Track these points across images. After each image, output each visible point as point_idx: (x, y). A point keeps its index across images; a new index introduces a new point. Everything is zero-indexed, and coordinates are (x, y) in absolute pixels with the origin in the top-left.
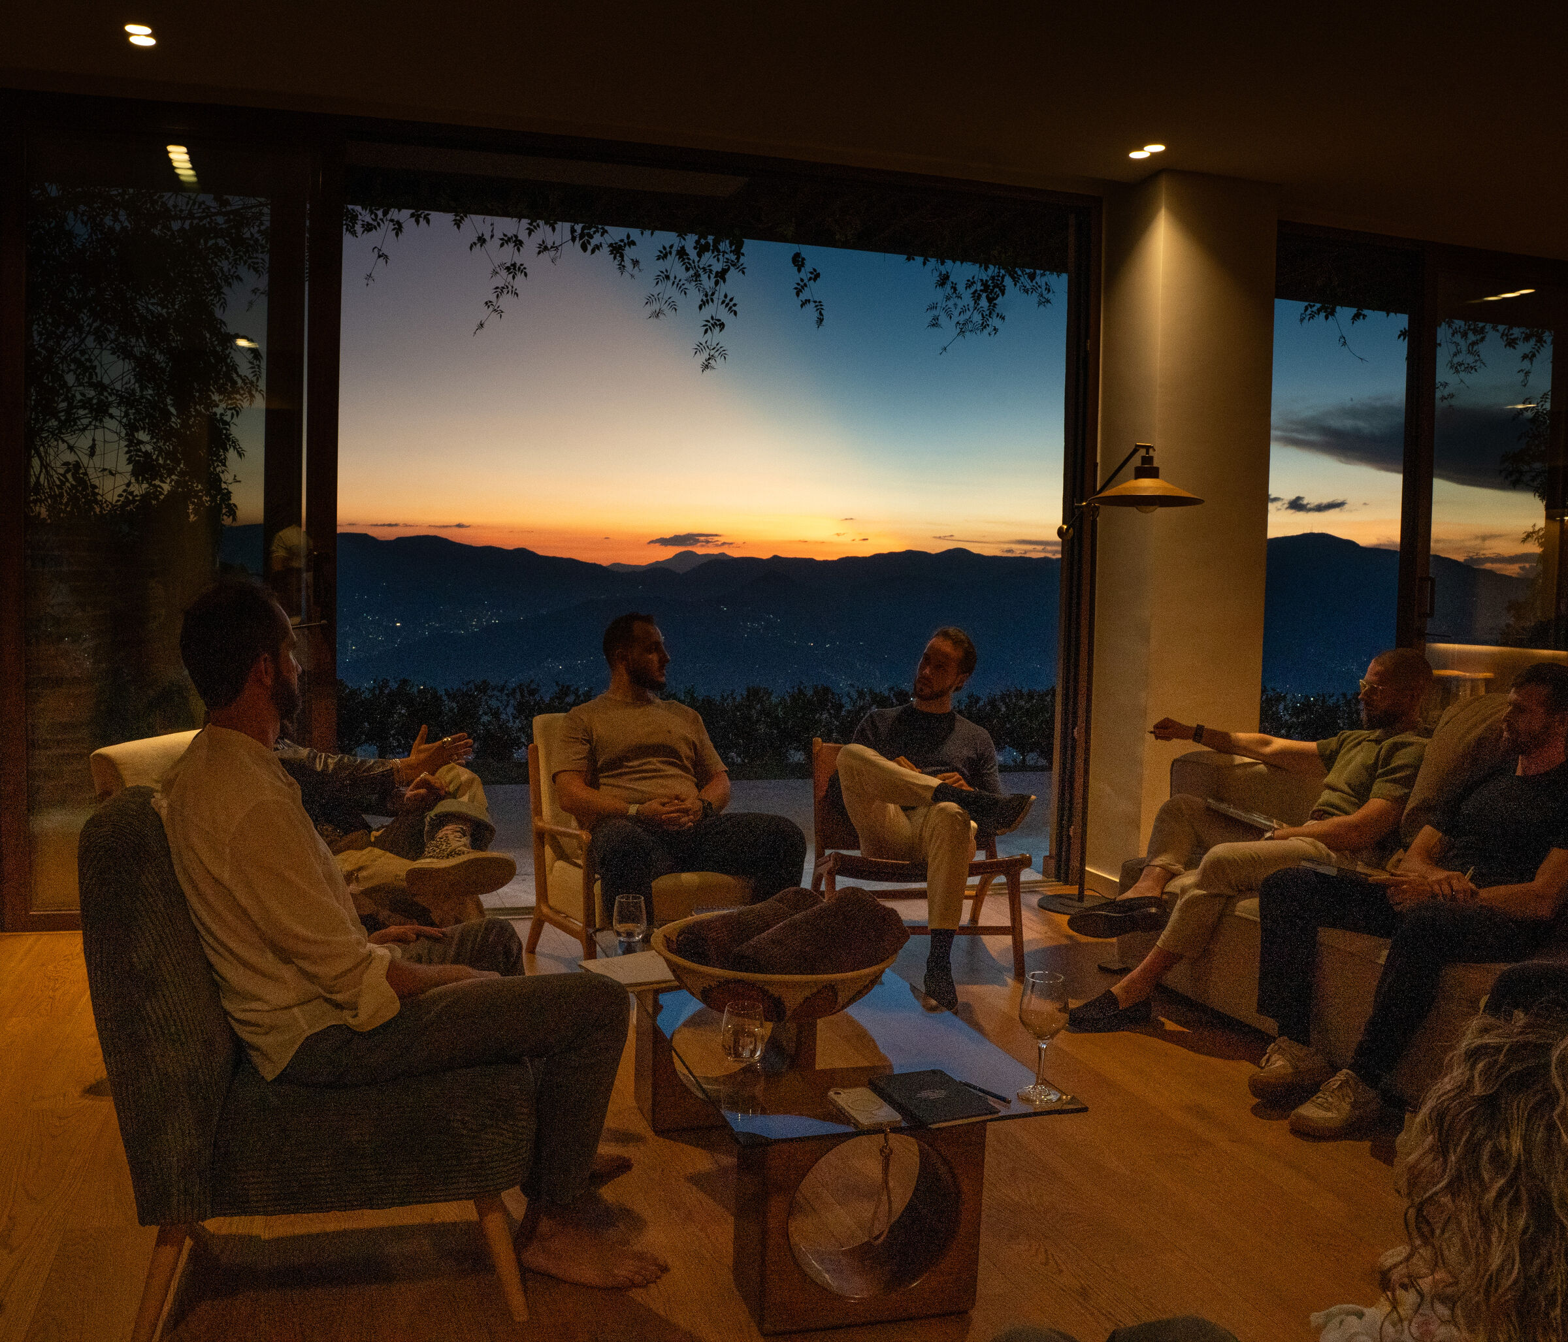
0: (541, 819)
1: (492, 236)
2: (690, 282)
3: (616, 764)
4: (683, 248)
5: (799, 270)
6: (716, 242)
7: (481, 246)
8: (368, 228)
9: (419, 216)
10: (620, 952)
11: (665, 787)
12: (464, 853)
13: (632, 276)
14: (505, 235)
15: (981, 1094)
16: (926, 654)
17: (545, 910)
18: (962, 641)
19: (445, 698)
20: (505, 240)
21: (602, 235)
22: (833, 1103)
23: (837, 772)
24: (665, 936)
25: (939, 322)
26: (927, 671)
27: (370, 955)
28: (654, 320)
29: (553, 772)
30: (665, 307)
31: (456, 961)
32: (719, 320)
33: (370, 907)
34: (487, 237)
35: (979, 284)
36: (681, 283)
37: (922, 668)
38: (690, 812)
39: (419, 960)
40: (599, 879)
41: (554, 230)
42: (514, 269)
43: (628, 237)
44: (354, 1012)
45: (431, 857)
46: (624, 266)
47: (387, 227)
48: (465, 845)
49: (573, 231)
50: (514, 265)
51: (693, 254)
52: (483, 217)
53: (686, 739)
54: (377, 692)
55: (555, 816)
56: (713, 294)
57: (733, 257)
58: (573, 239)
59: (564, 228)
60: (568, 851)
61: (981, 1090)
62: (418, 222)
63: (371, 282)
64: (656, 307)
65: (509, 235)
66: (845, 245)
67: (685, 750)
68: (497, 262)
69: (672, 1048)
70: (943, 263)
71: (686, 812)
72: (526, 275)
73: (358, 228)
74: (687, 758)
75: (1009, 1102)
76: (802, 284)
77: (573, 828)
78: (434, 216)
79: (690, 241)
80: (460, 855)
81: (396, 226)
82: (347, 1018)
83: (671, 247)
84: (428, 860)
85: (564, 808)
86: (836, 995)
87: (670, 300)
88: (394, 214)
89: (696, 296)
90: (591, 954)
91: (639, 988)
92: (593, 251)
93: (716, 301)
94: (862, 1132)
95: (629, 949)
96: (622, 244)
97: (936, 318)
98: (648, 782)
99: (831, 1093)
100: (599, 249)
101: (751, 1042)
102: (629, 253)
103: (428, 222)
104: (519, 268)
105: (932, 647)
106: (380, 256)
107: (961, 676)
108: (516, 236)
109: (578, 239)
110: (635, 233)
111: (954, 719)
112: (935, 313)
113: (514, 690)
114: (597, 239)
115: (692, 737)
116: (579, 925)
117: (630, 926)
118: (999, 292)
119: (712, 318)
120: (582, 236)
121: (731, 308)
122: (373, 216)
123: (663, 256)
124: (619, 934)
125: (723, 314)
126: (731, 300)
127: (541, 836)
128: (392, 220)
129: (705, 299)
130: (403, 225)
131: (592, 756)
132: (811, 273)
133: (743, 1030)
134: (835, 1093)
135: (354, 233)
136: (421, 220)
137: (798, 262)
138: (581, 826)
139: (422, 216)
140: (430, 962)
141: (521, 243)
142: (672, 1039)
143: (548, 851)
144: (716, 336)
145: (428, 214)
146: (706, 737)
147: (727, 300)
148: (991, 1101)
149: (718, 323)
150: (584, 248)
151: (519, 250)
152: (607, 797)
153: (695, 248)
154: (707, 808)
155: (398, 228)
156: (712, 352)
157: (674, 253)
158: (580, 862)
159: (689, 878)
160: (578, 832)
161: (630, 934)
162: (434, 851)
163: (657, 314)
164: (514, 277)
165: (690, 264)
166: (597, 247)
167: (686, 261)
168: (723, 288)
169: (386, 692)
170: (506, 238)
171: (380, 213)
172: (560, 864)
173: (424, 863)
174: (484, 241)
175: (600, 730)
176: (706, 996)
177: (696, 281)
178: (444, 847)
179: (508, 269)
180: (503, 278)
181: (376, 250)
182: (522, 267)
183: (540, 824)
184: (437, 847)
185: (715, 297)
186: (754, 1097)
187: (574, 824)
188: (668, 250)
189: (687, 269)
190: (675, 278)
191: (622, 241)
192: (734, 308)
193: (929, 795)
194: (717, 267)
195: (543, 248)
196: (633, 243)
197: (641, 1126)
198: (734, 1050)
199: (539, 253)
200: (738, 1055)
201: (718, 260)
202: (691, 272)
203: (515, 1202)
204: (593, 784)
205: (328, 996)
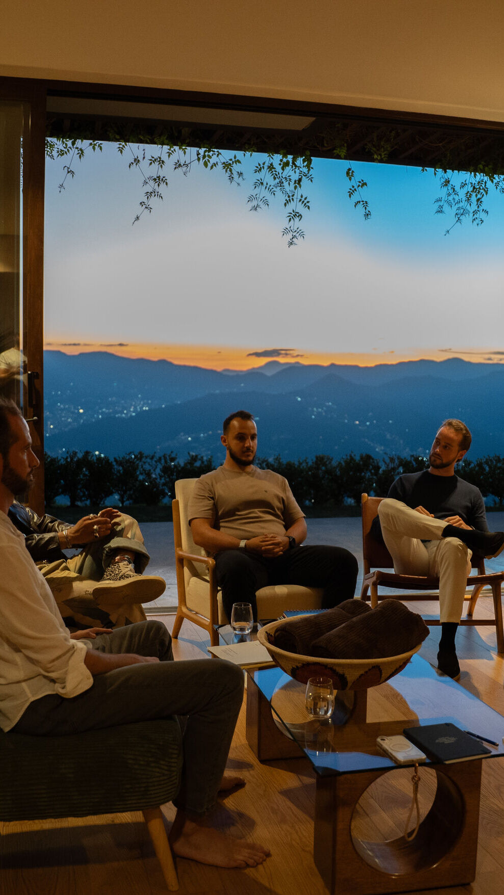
0: (181, 550)
1: (144, 158)
2: (276, 187)
3: (231, 513)
4: (272, 164)
5: (350, 179)
6: (294, 160)
7: (136, 164)
8: (61, 153)
9: (95, 145)
10: (236, 641)
11: (263, 528)
12: (130, 577)
13: (238, 184)
14: (153, 157)
15: (478, 740)
16: (437, 438)
17: (184, 610)
18: (461, 429)
19: (114, 463)
20: (153, 161)
21: (218, 156)
22: (381, 746)
23: (378, 517)
24: (266, 632)
25: (443, 209)
26: (438, 450)
27: (74, 647)
28: (253, 212)
29: (189, 519)
30: (261, 204)
31: (128, 651)
32: (298, 213)
33: (69, 612)
34: (140, 158)
35: (470, 185)
36: (271, 188)
37: (435, 447)
38: (281, 545)
39: (103, 650)
40: (220, 590)
41: (185, 153)
42: (158, 180)
43: (235, 157)
44: (63, 685)
45: (109, 579)
46: (232, 178)
47: (74, 152)
48: (131, 570)
49: (198, 154)
50: (159, 177)
51: (278, 168)
52: (138, 144)
53: (278, 497)
54: (69, 460)
55: (190, 547)
56: (293, 196)
57: (305, 170)
58: (199, 159)
59: (192, 151)
60: (199, 571)
61: (478, 737)
62: (94, 148)
63: (62, 190)
64: (255, 203)
65: (156, 157)
66: (381, 161)
67: (277, 504)
68: (147, 176)
69: (271, 707)
70: (445, 172)
71: (278, 544)
72: (167, 184)
73: (55, 153)
74: (278, 509)
75: (497, 745)
76: (353, 189)
77: (202, 555)
78: (105, 144)
79: (277, 158)
80: (128, 577)
81: (80, 152)
82: (58, 689)
83: (264, 164)
84: (107, 582)
85: (197, 543)
86: (381, 672)
87: (264, 199)
88: (79, 143)
89: (281, 197)
90: (216, 641)
91: (248, 667)
92: (212, 167)
93: (295, 200)
94: (399, 766)
95: (242, 640)
96: (231, 162)
97: (441, 207)
98: (252, 525)
99: (379, 740)
100: (215, 166)
101: (325, 706)
102: (236, 168)
103: (101, 149)
104: (162, 179)
105: (441, 434)
106: (68, 172)
107: (460, 452)
108: (160, 158)
109: (201, 159)
110: (239, 154)
111: (457, 480)
112: (440, 203)
113: (160, 459)
114: (214, 159)
115: (281, 495)
116: (207, 621)
117: (243, 624)
118: (484, 193)
119: (293, 211)
120: (204, 157)
121: (305, 204)
122: (64, 145)
123: (259, 169)
124: (235, 629)
125: (300, 209)
126: (306, 199)
127: (181, 561)
128: (77, 148)
129: (288, 199)
130: (84, 151)
131: (215, 508)
132: (360, 182)
133: (319, 697)
134: (382, 740)
135: (52, 157)
136: (96, 147)
137: (349, 173)
138: (209, 554)
139: (97, 145)
140: (111, 652)
141: (163, 162)
142: (271, 701)
143: (186, 570)
144: (296, 223)
145: (101, 144)
146: (290, 494)
147: (303, 199)
148: (486, 745)
149: (298, 215)
150: (206, 165)
151: (161, 166)
152: (226, 535)
153: (280, 164)
154: (292, 543)
155: (81, 153)
156: (294, 234)
157: (266, 167)
158: (207, 578)
159: (281, 590)
160: (206, 559)
161: (242, 629)
162: (111, 575)
163: (255, 208)
164: (159, 185)
165: (276, 175)
166: (215, 165)
167: (274, 172)
168: (299, 192)
169: (75, 460)
170: (153, 159)
171: (69, 143)
172: (194, 579)
173: (105, 584)
174: (139, 161)
175: (220, 490)
176: (294, 673)
177: (281, 186)
178: (117, 572)
179: (155, 179)
180: (152, 185)
181: (66, 168)
182: (164, 179)
183: (181, 553)
184: (112, 572)
185: (295, 197)
186: (327, 741)
187: (203, 552)
188: (262, 166)
189: (275, 178)
190: (267, 184)
191: (231, 160)
192: (307, 204)
193: (440, 533)
194: (295, 177)
195: (178, 165)
196: (239, 162)
197: (252, 758)
198: (314, 709)
199: (175, 168)
200: (316, 713)
201: (295, 172)
202: (277, 180)
203: (169, 811)
204: (216, 526)
205: (46, 674)
